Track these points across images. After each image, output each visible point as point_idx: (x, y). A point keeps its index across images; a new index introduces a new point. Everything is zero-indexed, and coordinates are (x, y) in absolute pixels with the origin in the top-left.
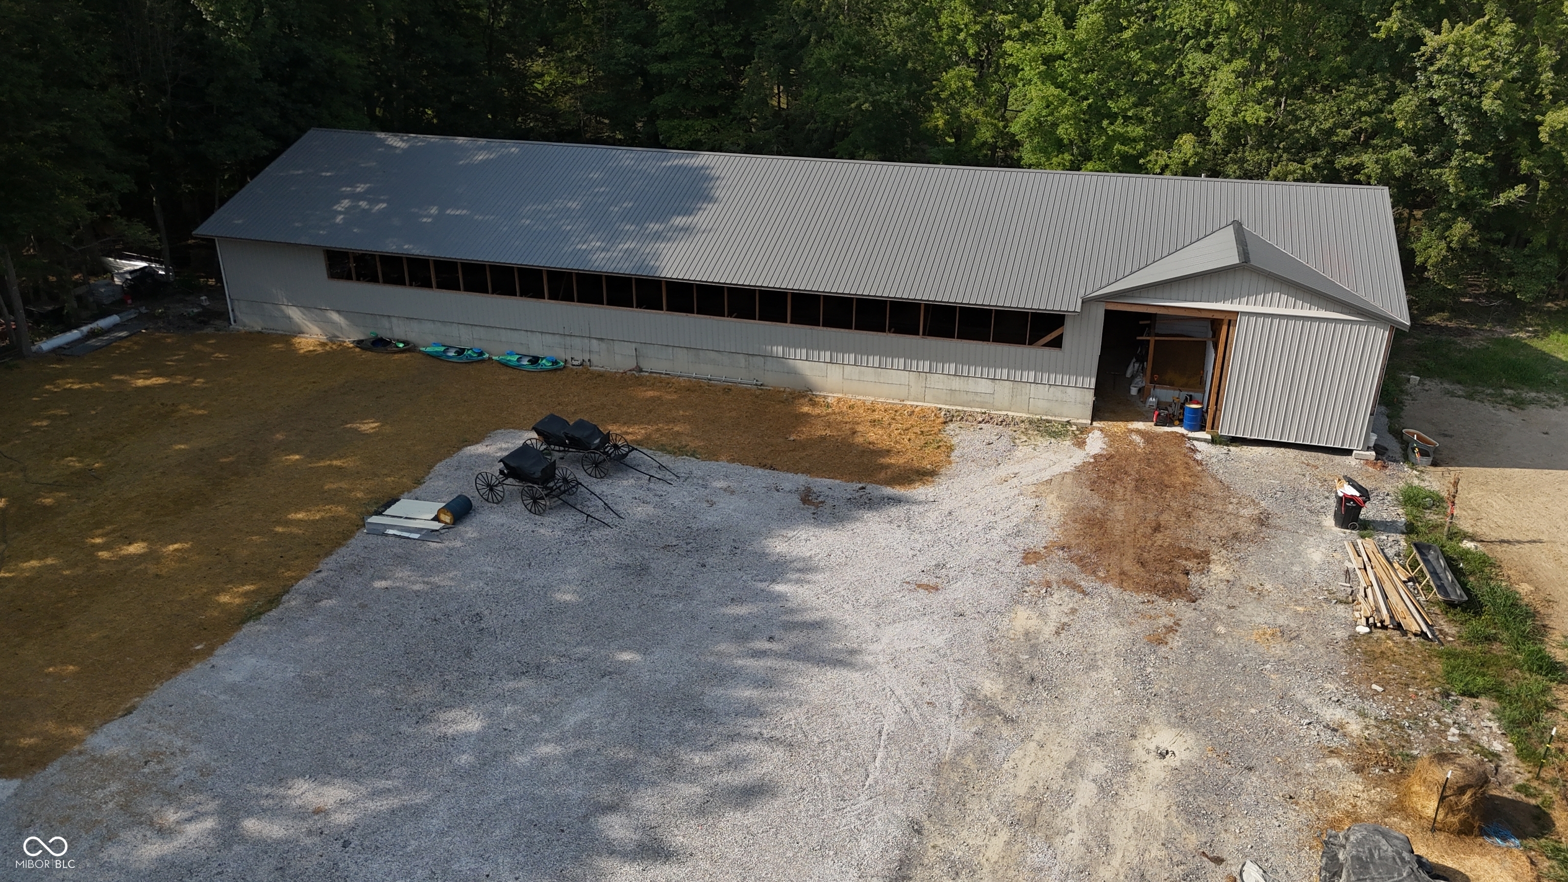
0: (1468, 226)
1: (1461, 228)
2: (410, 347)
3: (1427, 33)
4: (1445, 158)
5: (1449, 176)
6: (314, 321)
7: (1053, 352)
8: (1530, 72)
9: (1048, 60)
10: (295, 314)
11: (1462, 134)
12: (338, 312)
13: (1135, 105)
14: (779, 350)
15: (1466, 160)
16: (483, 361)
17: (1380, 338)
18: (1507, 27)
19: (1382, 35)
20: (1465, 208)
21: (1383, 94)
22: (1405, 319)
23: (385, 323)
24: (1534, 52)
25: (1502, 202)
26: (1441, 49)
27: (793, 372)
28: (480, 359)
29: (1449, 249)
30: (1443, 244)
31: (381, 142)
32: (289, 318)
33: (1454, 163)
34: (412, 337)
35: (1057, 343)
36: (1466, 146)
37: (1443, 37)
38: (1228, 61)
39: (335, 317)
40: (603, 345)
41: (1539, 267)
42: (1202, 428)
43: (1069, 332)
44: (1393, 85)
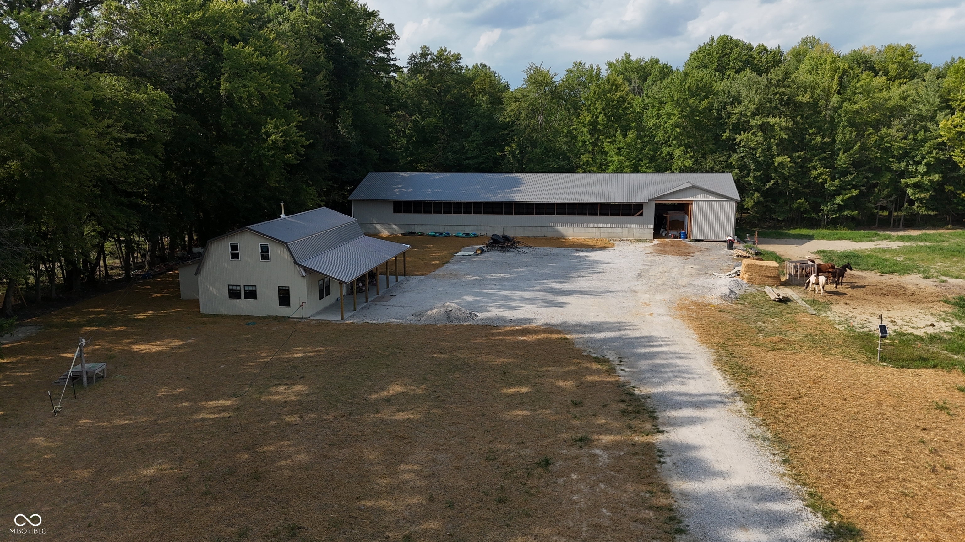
0: (759, 195)
1: (757, 195)
2: (422, 234)
3: (737, 136)
4: (748, 174)
5: (750, 179)
6: (384, 228)
7: (640, 217)
8: (769, 148)
9: (619, 149)
10: (378, 227)
11: (752, 166)
12: (395, 224)
13: (648, 163)
14: (552, 224)
15: (755, 174)
16: (449, 236)
17: (733, 205)
18: (760, 133)
19: (724, 137)
20: (757, 190)
21: (727, 156)
22: (739, 199)
23: (413, 227)
24: (770, 140)
25: (768, 187)
26: (742, 140)
27: (557, 231)
28: (448, 236)
29: (754, 202)
30: (752, 201)
31: (399, 175)
32: (376, 228)
33: (751, 175)
34: (423, 231)
35: (641, 215)
36: (754, 170)
37: (742, 137)
38: (678, 148)
39: (394, 226)
40: (491, 228)
41: (783, 210)
42: (687, 238)
43: (645, 211)
44: (730, 154)
